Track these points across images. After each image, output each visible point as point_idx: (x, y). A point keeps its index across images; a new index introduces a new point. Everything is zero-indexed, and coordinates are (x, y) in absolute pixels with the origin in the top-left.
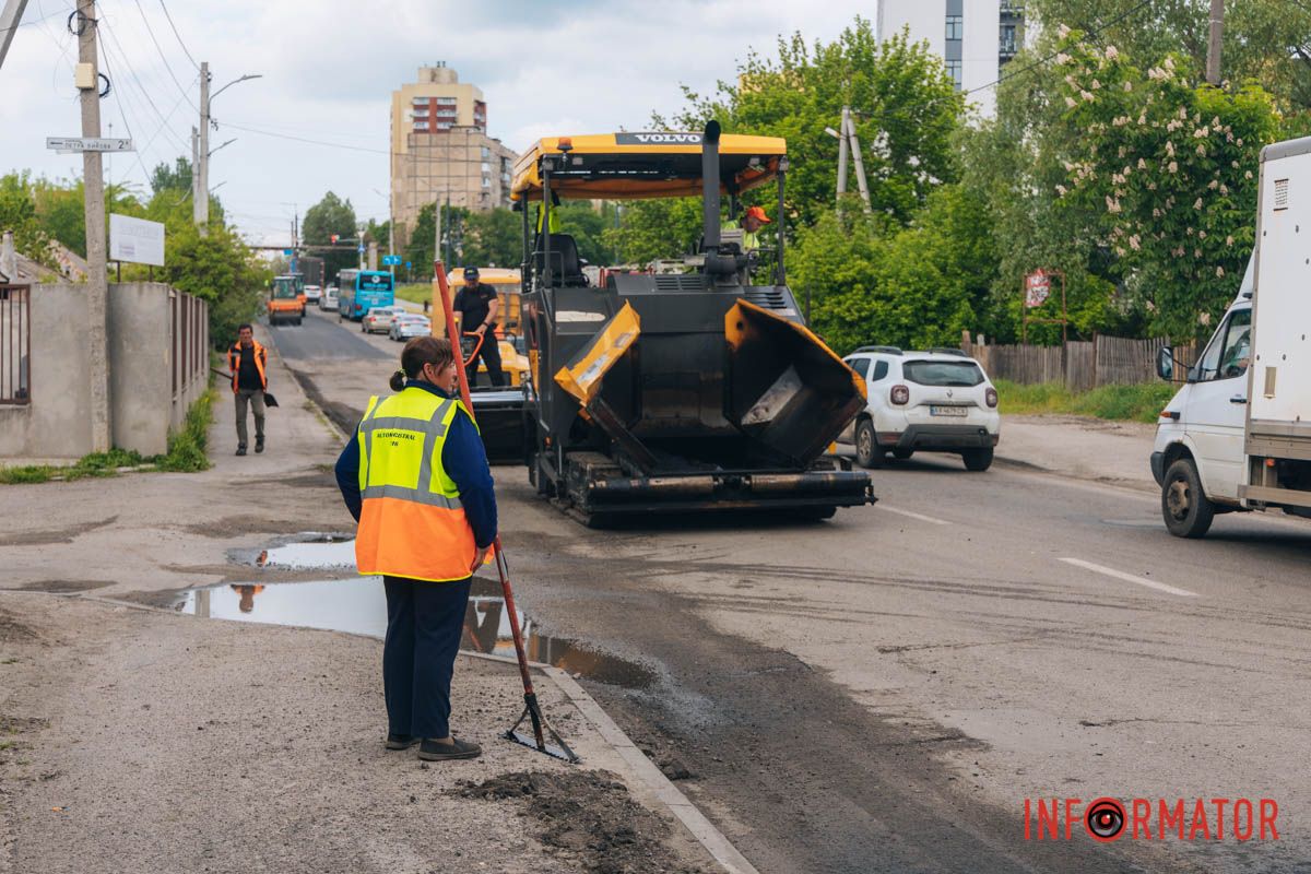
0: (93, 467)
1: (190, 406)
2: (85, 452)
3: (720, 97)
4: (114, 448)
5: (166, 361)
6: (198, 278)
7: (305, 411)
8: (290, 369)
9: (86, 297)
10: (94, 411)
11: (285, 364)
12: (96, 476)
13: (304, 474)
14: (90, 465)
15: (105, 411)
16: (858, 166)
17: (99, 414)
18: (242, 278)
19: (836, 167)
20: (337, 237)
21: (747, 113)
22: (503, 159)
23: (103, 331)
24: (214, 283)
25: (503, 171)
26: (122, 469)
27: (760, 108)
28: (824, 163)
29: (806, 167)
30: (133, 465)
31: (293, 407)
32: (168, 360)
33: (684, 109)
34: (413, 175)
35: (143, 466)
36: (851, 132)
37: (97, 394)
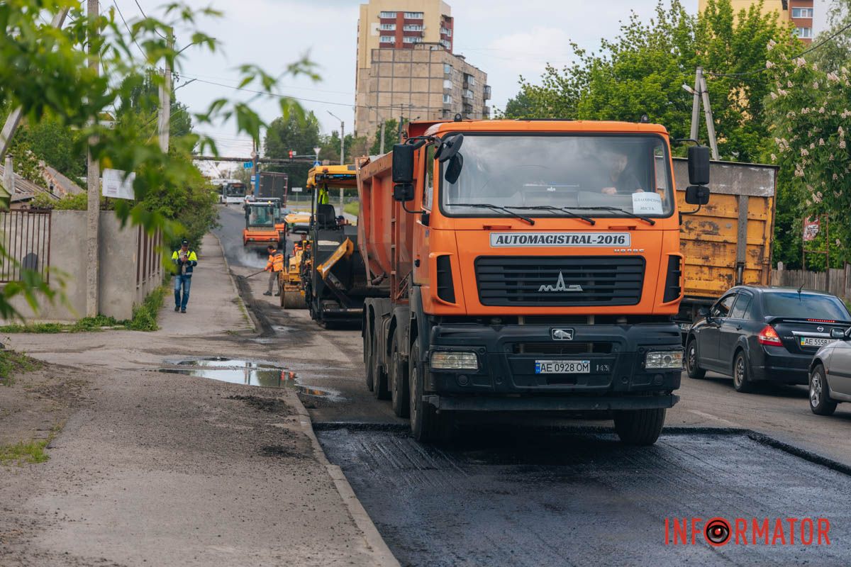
0: (87, 326)
1: (148, 294)
2: (81, 317)
3: (602, 54)
4: (99, 315)
5: (134, 261)
6: (158, 199)
7: (231, 303)
8: (233, 275)
9: (86, 219)
10: (88, 291)
11: (231, 271)
12: (88, 330)
13: (217, 335)
14: (84, 324)
15: (95, 291)
16: (708, 118)
17: (91, 293)
18: (194, 200)
19: (690, 118)
20: (294, 153)
21: (621, 70)
22: (466, 76)
23: (96, 241)
24: (171, 203)
25: (465, 88)
26: (104, 328)
27: (631, 65)
28: (681, 114)
29: (665, 117)
30: (111, 326)
31: (225, 300)
32: (135, 260)
33: (574, 62)
34: (375, 91)
35: (117, 326)
36: (703, 89)
37: (91, 280)
